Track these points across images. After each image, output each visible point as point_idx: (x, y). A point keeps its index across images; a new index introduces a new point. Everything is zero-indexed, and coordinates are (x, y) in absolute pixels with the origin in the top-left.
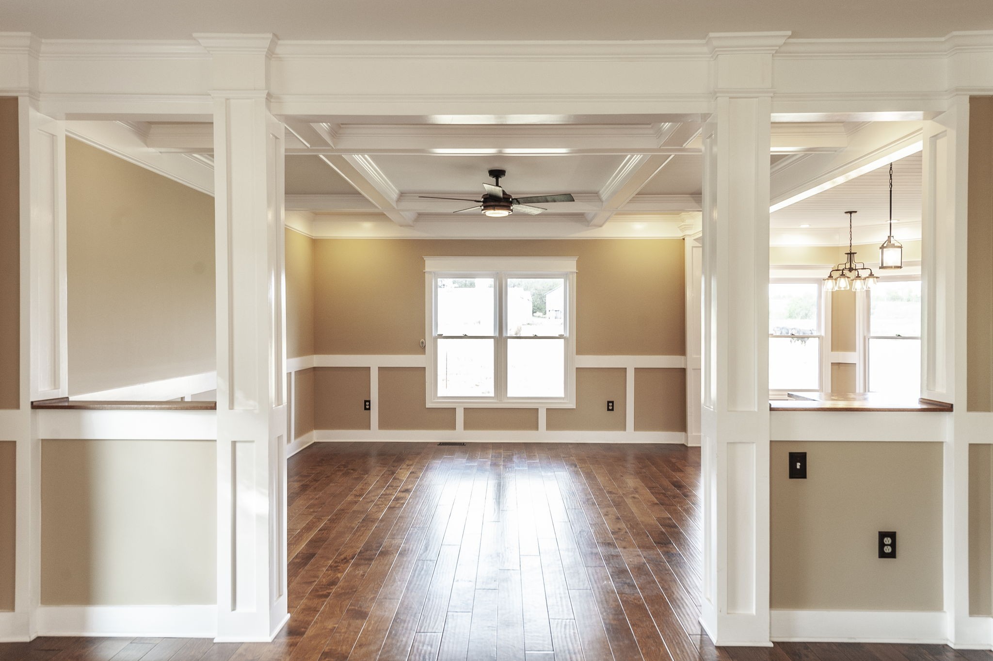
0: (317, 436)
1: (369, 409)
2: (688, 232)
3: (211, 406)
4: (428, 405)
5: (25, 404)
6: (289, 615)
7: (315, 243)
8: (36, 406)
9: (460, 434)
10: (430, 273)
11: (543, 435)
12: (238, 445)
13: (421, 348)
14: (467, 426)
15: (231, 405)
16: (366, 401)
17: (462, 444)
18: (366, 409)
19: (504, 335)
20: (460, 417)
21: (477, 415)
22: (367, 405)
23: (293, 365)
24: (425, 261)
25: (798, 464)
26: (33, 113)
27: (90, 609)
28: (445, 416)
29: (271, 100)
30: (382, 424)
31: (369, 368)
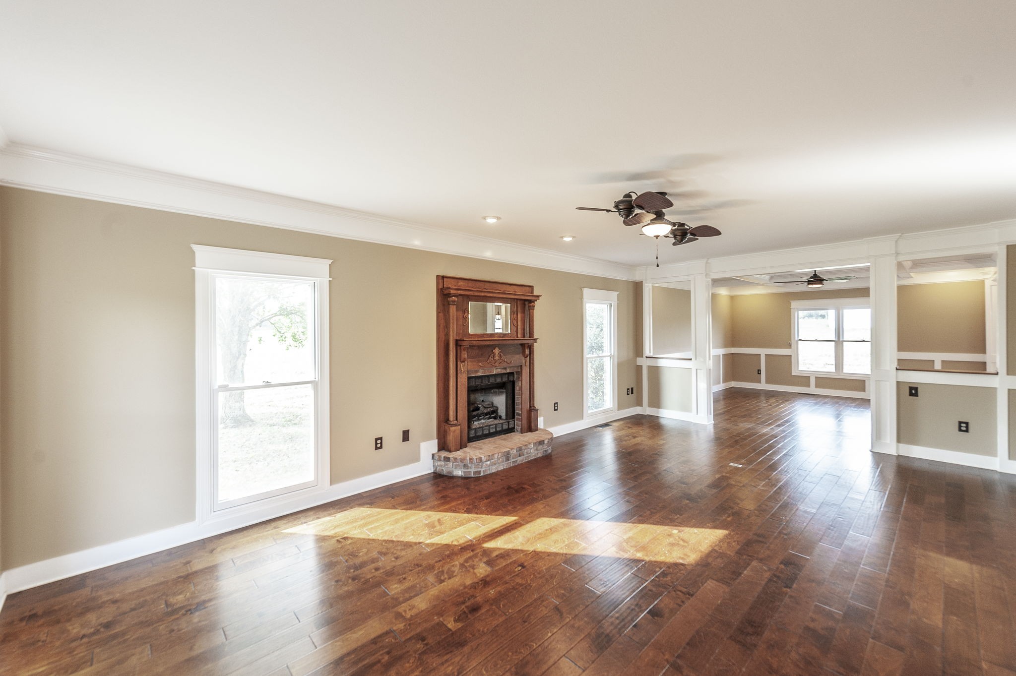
0: (733, 384)
1: (760, 374)
3: (691, 359)
4: (793, 374)
5: (644, 356)
6: (714, 422)
7: (732, 298)
8: (646, 357)
9: (812, 390)
10: (794, 308)
11: (868, 394)
12: (698, 370)
13: (789, 346)
14: (817, 386)
15: (696, 359)
16: (758, 370)
17: (814, 395)
18: (759, 374)
19: (841, 340)
20: (813, 381)
21: (824, 381)
22: (759, 372)
23: (721, 351)
24: (791, 303)
25: (914, 391)
26: (646, 285)
27: (659, 409)
28: (804, 380)
29: (707, 275)
30: (768, 382)
31: (760, 355)
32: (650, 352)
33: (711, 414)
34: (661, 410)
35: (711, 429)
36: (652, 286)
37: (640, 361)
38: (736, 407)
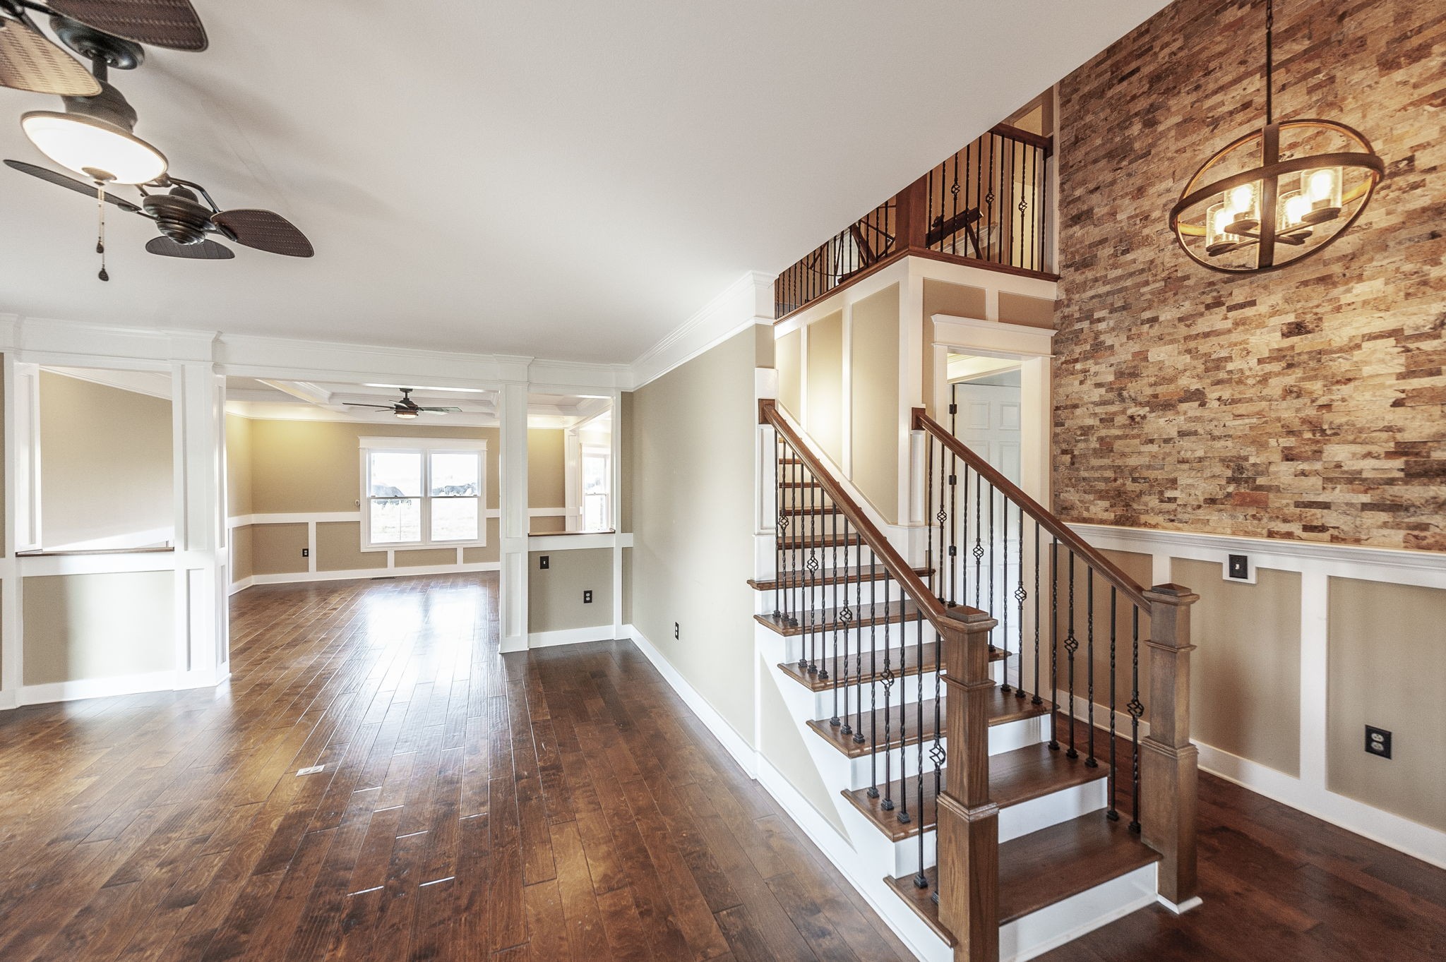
0: (254, 580)
1: (308, 556)
2: (566, 426)
3: (173, 550)
4: (363, 550)
5: (10, 554)
6: (230, 675)
7: (252, 423)
8: (17, 555)
9: (391, 570)
10: (364, 449)
11: (461, 567)
12: (191, 572)
13: (356, 507)
14: (398, 564)
15: (186, 548)
16: (304, 550)
17: (393, 578)
18: (304, 555)
19: (429, 495)
20: (391, 558)
21: (406, 556)
22: (305, 553)
23: (231, 522)
24: (359, 440)
25: (544, 562)
26: (16, 363)
27: (67, 684)
28: (378, 558)
29: (217, 367)
30: (320, 567)
31: (307, 523)
32: (32, 540)
33: (224, 661)
34: (69, 685)
35: (224, 692)
36: (40, 371)
38: (273, 628)
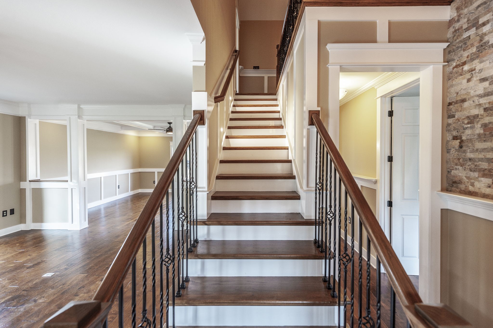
0: (140, 191)
3: (68, 181)
5: (28, 181)
7: (139, 138)
8: (30, 181)
10: (171, 146)
12: (73, 189)
15: (71, 181)
16: (154, 181)
18: (154, 183)
23: (130, 171)
24: (170, 143)
27: (43, 224)
31: (155, 172)
32: (33, 176)
36: (40, 122)
37: (23, 185)
